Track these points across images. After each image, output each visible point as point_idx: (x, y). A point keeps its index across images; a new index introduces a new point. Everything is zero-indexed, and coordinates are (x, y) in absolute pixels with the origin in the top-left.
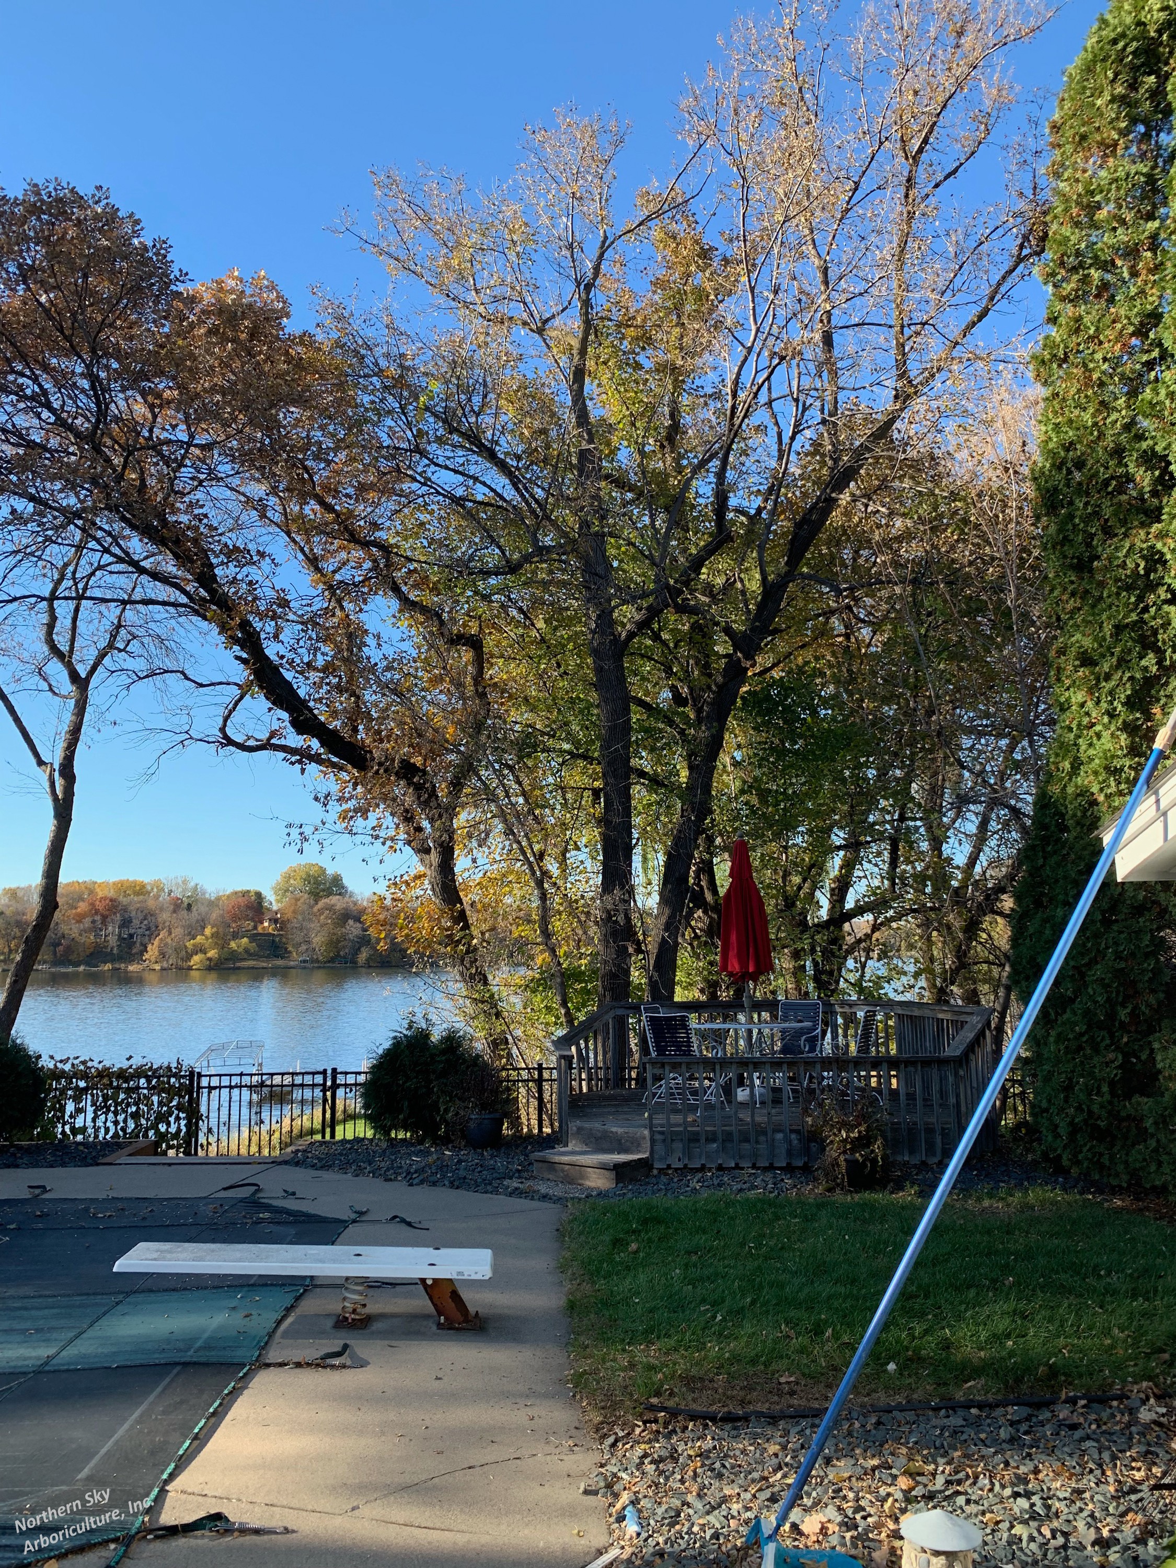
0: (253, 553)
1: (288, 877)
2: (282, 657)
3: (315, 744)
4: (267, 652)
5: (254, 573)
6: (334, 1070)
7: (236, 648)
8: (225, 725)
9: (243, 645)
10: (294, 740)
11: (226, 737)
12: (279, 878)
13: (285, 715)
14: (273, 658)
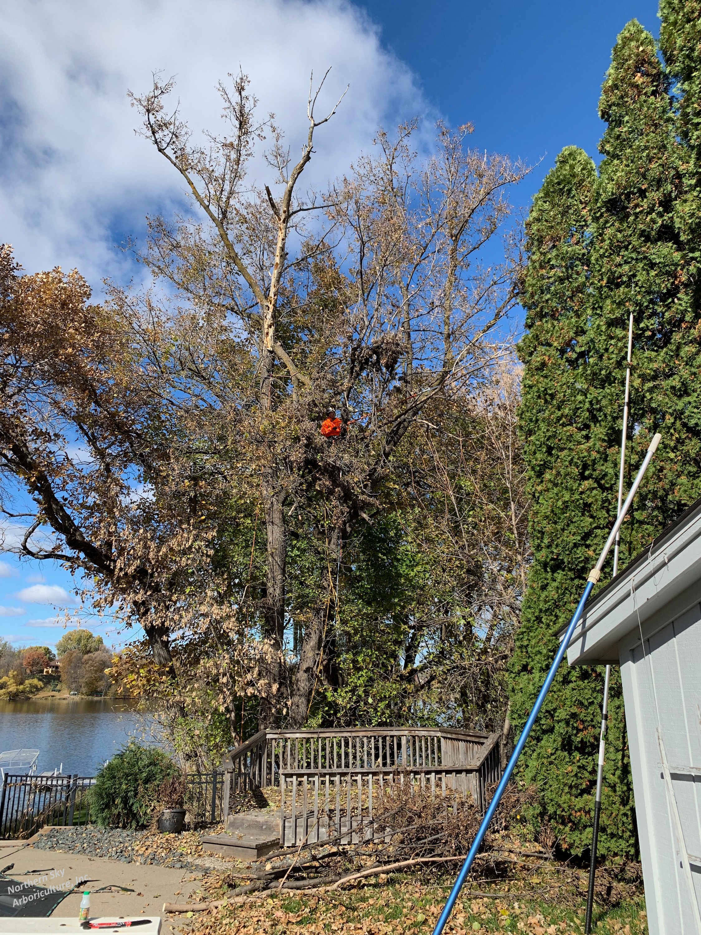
0: (51, 434)
1: (68, 639)
2: (66, 500)
3: (82, 555)
4: (56, 496)
5: (52, 447)
6: (76, 776)
7: (36, 492)
8: (26, 541)
9: (40, 490)
10: (68, 551)
11: (25, 548)
12: (61, 639)
13: (63, 537)
14: (60, 499)
